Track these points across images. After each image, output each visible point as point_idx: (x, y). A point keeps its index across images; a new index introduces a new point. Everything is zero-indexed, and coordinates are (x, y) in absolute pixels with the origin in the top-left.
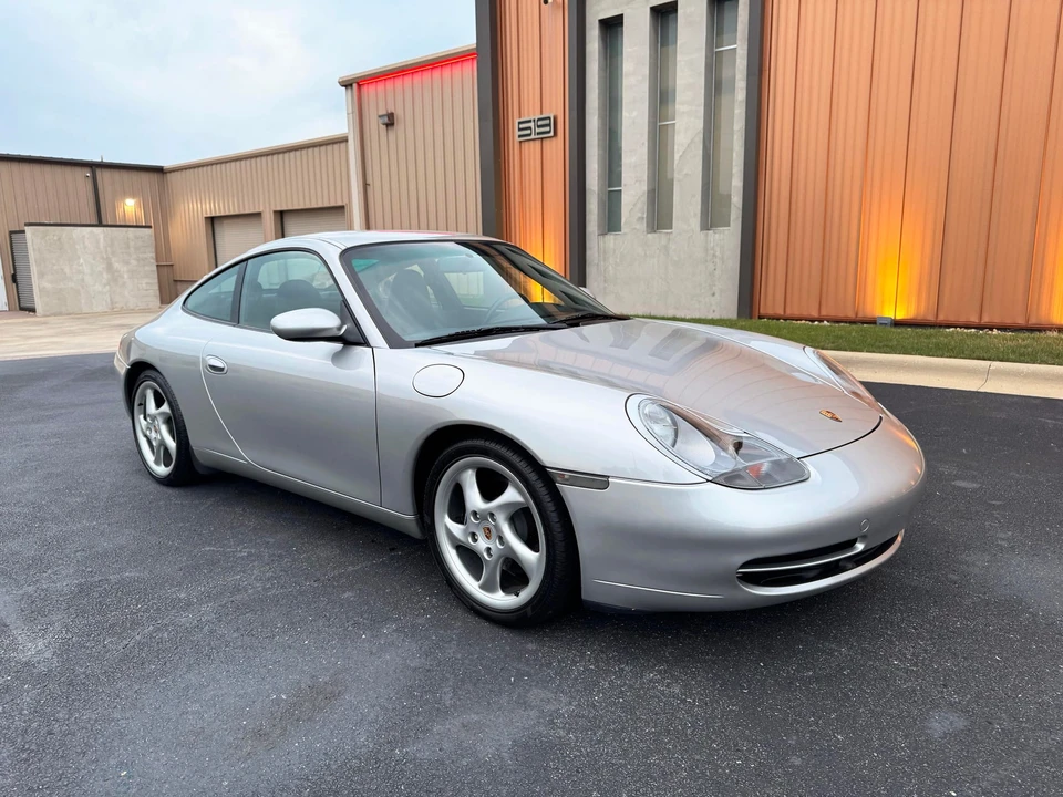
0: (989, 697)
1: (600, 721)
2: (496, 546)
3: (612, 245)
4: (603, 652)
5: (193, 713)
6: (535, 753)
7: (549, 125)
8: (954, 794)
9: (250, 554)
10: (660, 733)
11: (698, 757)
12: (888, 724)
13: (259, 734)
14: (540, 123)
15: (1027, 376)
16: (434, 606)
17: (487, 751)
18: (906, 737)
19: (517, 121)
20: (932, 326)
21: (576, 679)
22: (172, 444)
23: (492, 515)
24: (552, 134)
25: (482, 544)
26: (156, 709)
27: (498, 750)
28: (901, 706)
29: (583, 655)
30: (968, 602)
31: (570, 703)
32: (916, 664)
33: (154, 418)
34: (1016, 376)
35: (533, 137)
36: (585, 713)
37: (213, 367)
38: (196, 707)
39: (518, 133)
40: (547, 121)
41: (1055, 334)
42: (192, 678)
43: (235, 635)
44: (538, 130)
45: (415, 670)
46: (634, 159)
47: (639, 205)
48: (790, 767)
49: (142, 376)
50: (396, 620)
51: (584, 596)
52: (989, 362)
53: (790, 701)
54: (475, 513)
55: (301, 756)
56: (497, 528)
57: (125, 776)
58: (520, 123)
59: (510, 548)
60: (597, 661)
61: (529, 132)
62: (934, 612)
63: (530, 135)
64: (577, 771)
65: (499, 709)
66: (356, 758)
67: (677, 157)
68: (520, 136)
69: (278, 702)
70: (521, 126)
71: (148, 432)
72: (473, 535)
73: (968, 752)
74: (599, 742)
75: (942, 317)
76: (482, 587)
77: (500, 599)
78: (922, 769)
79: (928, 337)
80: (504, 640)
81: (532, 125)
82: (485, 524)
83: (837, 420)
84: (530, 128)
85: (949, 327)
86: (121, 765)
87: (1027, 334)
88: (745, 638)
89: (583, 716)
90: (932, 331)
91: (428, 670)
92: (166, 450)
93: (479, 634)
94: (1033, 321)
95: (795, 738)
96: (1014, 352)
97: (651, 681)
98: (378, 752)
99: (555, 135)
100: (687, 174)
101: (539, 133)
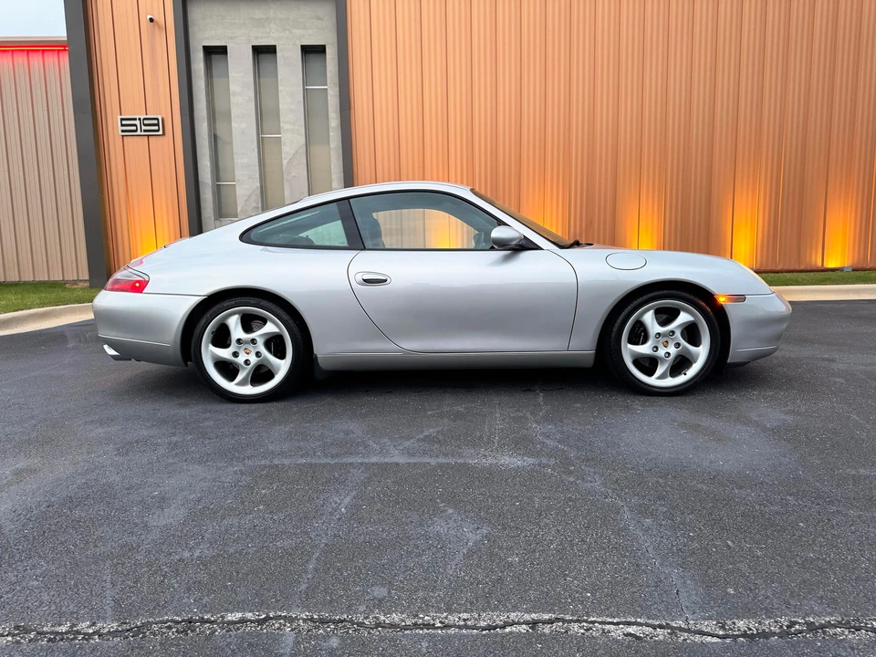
7: (157, 125)
14: (146, 122)
19: (119, 117)
24: (161, 133)
35: (139, 133)
39: (120, 128)
40: (156, 122)
44: (144, 128)
47: (253, 198)
58: (122, 120)
61: (134, 128)
63: (136, 131)
67: (285, 162)
68: (123, 131)
81: (137, 122)
84: (135, 125)
99: (164, 134)
100: (294, 176)
101: (145, 131)
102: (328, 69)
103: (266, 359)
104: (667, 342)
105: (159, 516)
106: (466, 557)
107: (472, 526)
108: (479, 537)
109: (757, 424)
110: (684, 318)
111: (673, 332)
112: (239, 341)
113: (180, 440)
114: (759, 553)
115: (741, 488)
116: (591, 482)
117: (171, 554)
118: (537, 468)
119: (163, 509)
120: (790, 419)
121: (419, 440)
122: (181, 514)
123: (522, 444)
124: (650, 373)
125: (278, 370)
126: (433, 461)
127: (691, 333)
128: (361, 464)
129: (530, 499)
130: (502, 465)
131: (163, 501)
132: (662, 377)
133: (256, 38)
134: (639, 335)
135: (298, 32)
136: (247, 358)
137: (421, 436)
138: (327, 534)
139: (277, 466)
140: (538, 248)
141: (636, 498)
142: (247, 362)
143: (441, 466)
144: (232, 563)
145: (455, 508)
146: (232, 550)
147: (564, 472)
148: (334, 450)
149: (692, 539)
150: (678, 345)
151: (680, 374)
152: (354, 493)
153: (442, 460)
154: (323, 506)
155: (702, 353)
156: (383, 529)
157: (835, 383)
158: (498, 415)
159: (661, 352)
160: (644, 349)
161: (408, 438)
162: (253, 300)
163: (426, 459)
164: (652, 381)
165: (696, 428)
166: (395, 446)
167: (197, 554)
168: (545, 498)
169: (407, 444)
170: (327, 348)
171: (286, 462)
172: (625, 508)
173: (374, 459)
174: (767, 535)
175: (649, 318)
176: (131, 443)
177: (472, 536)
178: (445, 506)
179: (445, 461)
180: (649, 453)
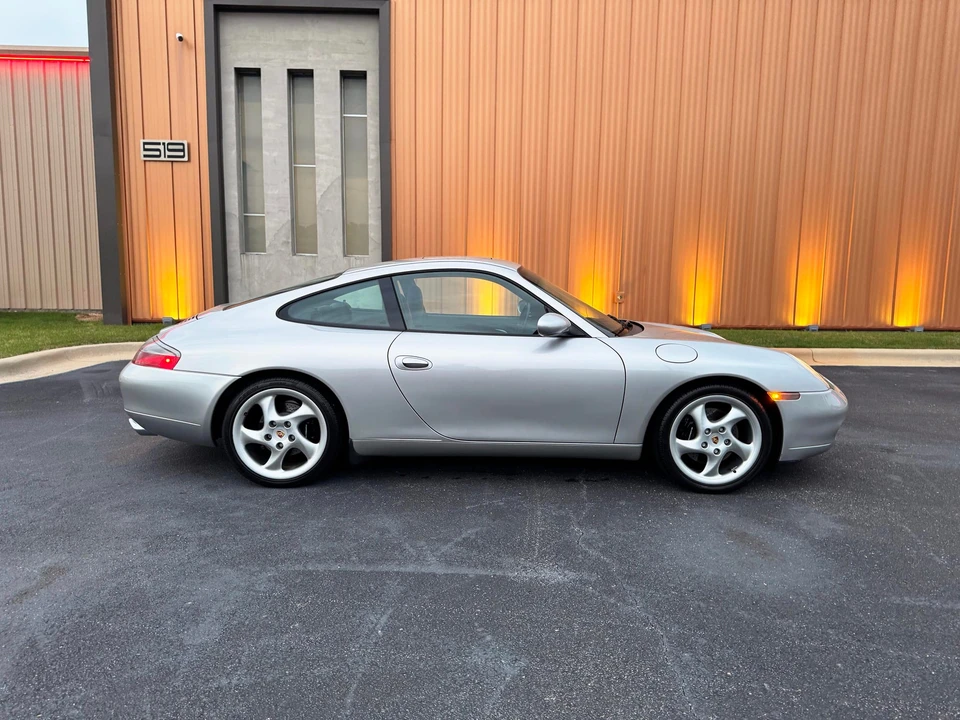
3: (256, 263)
7: (182, 151)
14: (170, 147)
19: (142, 141)
24: (186, 159)
35: (162, 158)
39: (142, 152)
40: (181, 147)
44: (168, 153)
46: (276, 192)
47: (283, 231)
58: (145, 144)
61: (158, 153)
63: (159, 156)
67: (318, 195)
68: (145, 156)
81: (161, 147)
84: (159, 150)
99: (189, 160)
100: (329, 210)
101: (169, 157)
102: (368, 97)
103: (300, 443)
104: (717, 438)
105: (194, 633)
106: (504, 695)
107: (510, 657)
108: (516, 671)
109: (806, 535)
110: (735, 414)
111: (724, 429)
112: (272, 423)
113: (210, 534)
114: (795, 699)
115: (783, 617)
116: (632, 604)
117: (208, 681)
118: (578, 585)
119: (198, 624)
120: (840, 528)
121: (456, 544)
122: (216, 631)
123: (564, 554)
124: (699, 468)
125: (312, 453)
126: (471, 573)
127: (742, 430)
128: (397, 573)
129: (570, 625)
130: (542, 581)
131: (196, 614)
132: (711, 474)
133: (292, 61)
134: (688, 429)
135: (337, 56)
136: (280, 441)
137: (459, 539)
138: (364, 662)
139: (311, 572)
140: (586, 335)
141: (677, 626)
142: (279, 445)
143: (479, 579)
144: (270, 693)
145: (493, 635)
146: (269, 678)
147: (605, 592)
148: (369, 555)
149: (729, 680)
150: (728, 442)
151: (729, 471)
152: (391, 611)
153: (481, 572)
154: (359, 626)
155: (753, 450)
156: (421, 658)
157: (892, 482)
158: (539, 513)
159: (711, 448)
160: (693, 445)
161: (446, 541)
162: (289, 382)
163: (464, 570)
164: (700, 477)
165: (741, 537)
166: (432, 551)
167: (234, 682)
168: (585, 624)
169: (444, 548)
170: (363, 433)
171: (321, 568)
172: (665, 639)
173: (410, 568)
174: (804, 677)
175: (699, 413)
176: (159, 537)
177: (510, 671)
178: (483, 631)
179: (483, 573)
180: (693, 569)
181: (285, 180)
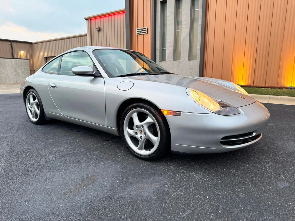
0: (293, 178)
1: (179, 186)
2: (143, 136)
3: (163, 65)
4: (176, 167)
5: (49, 185)
6: (161, 195)
7: (146, 30)
8: (291, 204)
9: (63, 142)
10: (198, 189)
11: (212, 195)
12: (266, 185)
13: (71, 191)
14: (143, 30)
15: (280, 99)
16: (123, 155)
17: (146, 195)
18: (272, 188)
19: (137, 29)
20: (253, 87)
21: (170, 174)
22: (38, 112)
23: (142, 126)
24: (146, 33)
25: (139, 136)
26: (37, 184)
27: (149, 194)
28: (269, 180)
29: (170, 168)
30: (280, 153)
31: (169, 181)
32: (270, 169)
33: (32, 104)
34: (277, 99)
35: (141, 34)
36: (174, 183)
37: (52, 86)
38: (50, 184)
39: (137, 32)
40: (145, 29)
41: (286, 89)
42: (48, 176)
43: (61, 164)
44: (143, 32)
45: (119, 172)
46: (170, 40)
47: (171, 53)
48: (240, 197)
49: (29, 91)
50: (111, 159)
51: (172, 149)
52: (269, 96)
53: (236, 179)
54: (137, 126)
55: (86, 197)
56: (144, 130)
57: (27, 204)
58: (137, 30)
59: (148, 136)
60: (175, 169)
61: (140, 32)
62: (271, 156)
63: (140, 33)
64: (175, 200)
65: (147, 183)
66: (103, 197)
67: (182, 40)
68: (137, 33)
69: (76, 182)
70: (138, 30)
71: (30, 108)
72: (136, 133)
73: (292, 192)
74: (180, 191)
75: (255, 85)
76: (139, 149)
77: (144, 152)
78: (280, 197)
79: (252, 89)
80: (146, 164)
81: (141, 30)
82: (140, 129)
83: (245, 99)
84: (140, 31)
85: (257, 87)
86: (26, 201)
87: (278, 89)
88: (218, 163)
89: (174, 184)
90: (253, 88)
91: (124, 172)
92: (36, 114)
93: (138, 162)
94: (279, 86)
95: (239, 189)
96: (276, 93)
97: (193, 174)
98: (111, 195)
100: (184, 45)
101: (143, 33)
110: (149, 120)
155: (157, 141)
181: (172, 36)
